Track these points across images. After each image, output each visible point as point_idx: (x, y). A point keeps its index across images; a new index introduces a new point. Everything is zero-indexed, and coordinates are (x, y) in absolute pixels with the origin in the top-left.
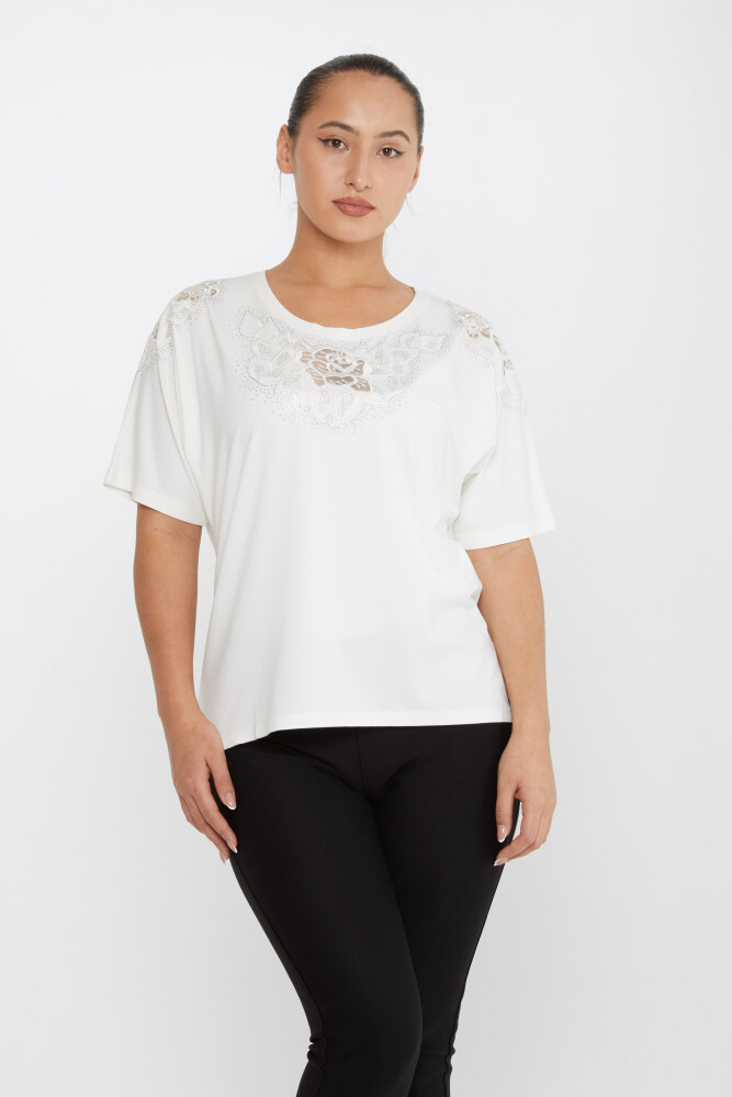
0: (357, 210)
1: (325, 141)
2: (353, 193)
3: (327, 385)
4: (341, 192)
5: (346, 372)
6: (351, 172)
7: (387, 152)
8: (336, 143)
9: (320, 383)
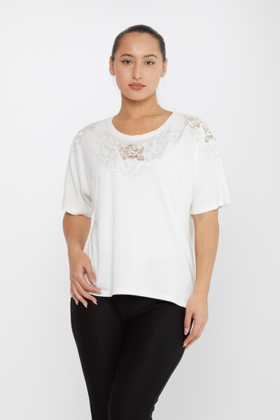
0: (138, 87)
1: (123, 62)
2: (136, 81)
3: (127, 159)
4: (131, 81)
5: (136, 154)
6: (134, 72)
7: (148, 63)
8: (128, 62)
9: (125, 159)
